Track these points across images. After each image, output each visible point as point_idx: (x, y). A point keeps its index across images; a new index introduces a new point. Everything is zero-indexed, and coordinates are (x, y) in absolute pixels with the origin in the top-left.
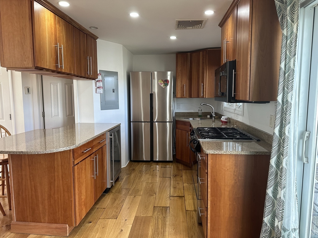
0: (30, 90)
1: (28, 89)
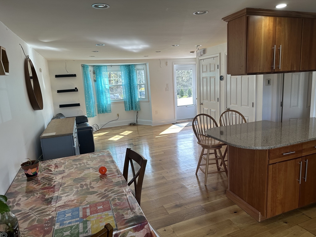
0: (271, 82)
1: (269, 81)
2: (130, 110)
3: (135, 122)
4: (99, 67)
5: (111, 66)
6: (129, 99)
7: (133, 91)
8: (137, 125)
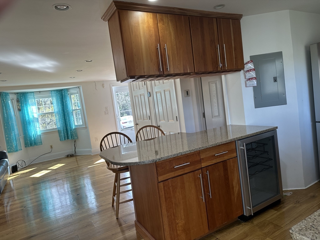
0: (190, 93)
1: (187, 92)
2: (65, 139)
3: (73, 153)
4: (24, 94)
5: (40, 92)
6: (63, 127)
7: (68, 118)
8: (76, 156)
